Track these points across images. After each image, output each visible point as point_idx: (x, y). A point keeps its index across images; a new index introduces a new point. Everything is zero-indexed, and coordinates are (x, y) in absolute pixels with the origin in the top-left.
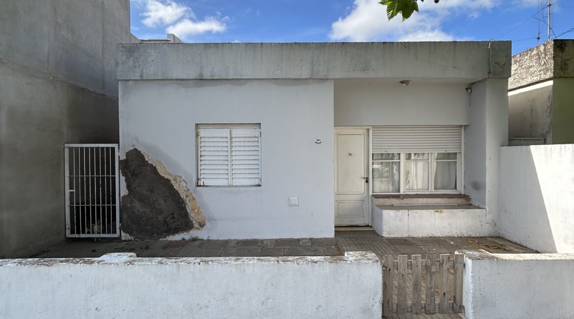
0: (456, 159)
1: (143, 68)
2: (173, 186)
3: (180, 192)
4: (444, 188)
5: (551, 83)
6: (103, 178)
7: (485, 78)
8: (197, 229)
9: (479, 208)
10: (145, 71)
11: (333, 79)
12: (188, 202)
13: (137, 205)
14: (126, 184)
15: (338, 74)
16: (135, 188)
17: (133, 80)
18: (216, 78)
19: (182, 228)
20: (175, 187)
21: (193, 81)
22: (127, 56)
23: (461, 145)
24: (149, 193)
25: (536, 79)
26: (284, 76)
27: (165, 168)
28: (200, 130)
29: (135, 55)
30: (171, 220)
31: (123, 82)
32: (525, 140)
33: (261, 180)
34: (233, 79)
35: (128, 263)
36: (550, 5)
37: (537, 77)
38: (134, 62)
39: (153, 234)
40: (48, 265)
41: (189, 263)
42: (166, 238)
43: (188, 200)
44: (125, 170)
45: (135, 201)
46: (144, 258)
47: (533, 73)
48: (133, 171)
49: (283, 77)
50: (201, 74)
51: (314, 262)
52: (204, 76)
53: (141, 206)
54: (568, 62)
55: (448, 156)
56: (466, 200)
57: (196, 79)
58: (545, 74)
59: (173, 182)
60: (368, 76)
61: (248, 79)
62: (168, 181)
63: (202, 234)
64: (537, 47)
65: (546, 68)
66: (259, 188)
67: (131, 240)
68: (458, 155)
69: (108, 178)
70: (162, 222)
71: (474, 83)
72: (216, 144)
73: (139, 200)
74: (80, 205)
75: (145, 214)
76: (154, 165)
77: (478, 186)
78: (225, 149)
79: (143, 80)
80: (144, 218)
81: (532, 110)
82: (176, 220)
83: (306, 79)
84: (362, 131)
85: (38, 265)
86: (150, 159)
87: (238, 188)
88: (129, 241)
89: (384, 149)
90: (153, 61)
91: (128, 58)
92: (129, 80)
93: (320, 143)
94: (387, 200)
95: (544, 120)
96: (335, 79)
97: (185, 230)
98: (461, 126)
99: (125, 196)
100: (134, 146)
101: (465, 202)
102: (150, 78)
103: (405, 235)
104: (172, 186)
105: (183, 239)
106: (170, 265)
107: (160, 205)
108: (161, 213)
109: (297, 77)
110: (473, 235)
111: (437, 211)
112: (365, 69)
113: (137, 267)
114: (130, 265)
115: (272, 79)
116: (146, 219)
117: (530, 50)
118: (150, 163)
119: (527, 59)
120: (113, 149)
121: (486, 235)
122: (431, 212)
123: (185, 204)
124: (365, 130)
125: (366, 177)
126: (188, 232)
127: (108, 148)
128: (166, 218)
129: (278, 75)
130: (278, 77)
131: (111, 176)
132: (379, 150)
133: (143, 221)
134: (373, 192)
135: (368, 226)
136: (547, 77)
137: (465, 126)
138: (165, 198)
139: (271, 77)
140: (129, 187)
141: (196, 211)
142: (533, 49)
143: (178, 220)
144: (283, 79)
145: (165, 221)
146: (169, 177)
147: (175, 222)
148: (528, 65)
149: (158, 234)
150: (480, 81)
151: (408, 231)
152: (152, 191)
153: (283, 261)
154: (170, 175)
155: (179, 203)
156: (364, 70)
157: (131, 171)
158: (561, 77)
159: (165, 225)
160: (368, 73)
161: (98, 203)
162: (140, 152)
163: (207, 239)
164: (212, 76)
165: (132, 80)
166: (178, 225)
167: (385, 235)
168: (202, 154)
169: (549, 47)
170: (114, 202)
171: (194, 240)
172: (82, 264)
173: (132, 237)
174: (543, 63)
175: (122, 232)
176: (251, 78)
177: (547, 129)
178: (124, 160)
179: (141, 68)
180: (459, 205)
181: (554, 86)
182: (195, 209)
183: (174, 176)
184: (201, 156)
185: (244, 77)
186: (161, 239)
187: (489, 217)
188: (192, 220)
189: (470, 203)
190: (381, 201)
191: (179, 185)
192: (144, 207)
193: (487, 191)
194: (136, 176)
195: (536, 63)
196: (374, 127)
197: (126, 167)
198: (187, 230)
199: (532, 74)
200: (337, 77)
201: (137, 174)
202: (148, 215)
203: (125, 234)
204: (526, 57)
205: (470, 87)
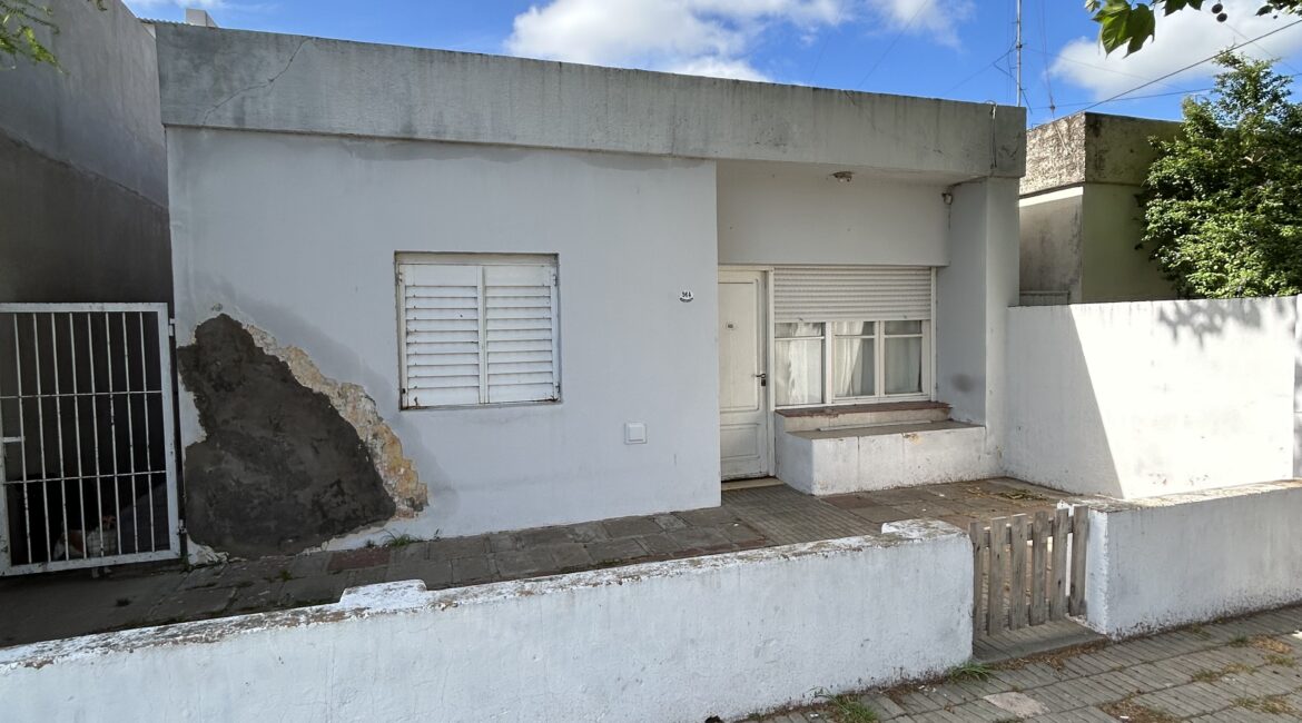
0: (921, 332)
1: (243, 98)
2: (337, 412)
3: (357, 427)
4: (898, 391)
5: (1079, 191)
6: (120, 401)
7: (984, 174)
8: (406, 515)
9: (969, 425)
10: (248, 103)
11: (713, 159)
12: (378, 450)
13: (234, 467)
14: (197, 412)
15: (727, 150)
16: (226, 422)
17: (214, 128)
18: (448, 138)
19: (366, 518)
20: (342, 414)
21: (388, 143)
22: (191, 60)
23: (930, 305)
24: (269, 434)
25: (1052, 182)
26: (611, 146)
27: (312, 365)
28: (402, 268)
29: (218, 60)
30: (334, 500)
31: (180, 130)
32: (1041, 295)
33: (559, 387)
34: (490, 145)
35: (443, 605)
36: (1021, 46)
37: (1054, 180)
38: (216, 80)
39: (283, 539)
40: (207, 641)
41: (595, 585)
42: (320, 546)
43: (379, 447)
44: (196, 374)
45: (229, 456)
46: (469, 588)
47: (1047, 172)
48: (219, 377)
49: (612, 149)
50: (409, 127)
51: (854, 550)
52: (415, 133)
53: (246, 468)
54: (1105, 156)
55: (905, 326)
56: (945, 412)
57: (395, 139)
58: (1070, 174)
59: (336, 402)
60: (785, 158)
61: (527, 147)
62: (323, 399)
63: (419, 528)
64: (1054, 124)
65: (1072, 163)
66: (557, 407)
67: (220, 563)
68: (924, 325)
69: (137, 401)
70: (309, 507)
71: (959, 184)
72: (450, 303)
73: (241, 455)
74: (45, 479)
75: (259, 489)
76: (281, 360)
77: (968, 384)
78: (471, 315)
79: (243, 130)
80: (256, 501)
81: (1043, 240)
82: (347, 498)
83: (660, 156)
84: (754, 276)
85: (175, 643)
86: (268, 341)
87: (508, 409)
88: (213, 564)
89: (797, 313)
90: (272, 81)
91: (197, 68)
92: (199, 128)
93: (689, 301)
94: (807, 419)
95: (1067, 259)
96: (717, 160)
97: (374, 521)
98: (930, 268)
99: (195, 444)
100: (220, 308)
101: (941, 415)
102: (266, 127)
103: (853, 488)
104: (334, 412)
105: (370, 545)
106: (551, 594)
107: (301, 463)
108: (305, 482)
109: (639, 150)
110: (966, 478)
111: (908, 436)
112: (779, 143)
113: (467, 611)
114: (450, 609)
115: (583, 150)
116: (260, 504)
117: (1041, 128)
118: (271, 353)
119: (1034, 145)
120: (151, 318)
121: (985, 475)
122: (896, 439)
123: (371, 456)
124: (759, 274)
125: (761, 373)
126: (381, 526)
127: (132, 316)
128: (319, 496)
129: (598, 140)
130: (598, 148)
131: (145, 391)
132: (787, 316)
133: (253, 509)
134: (776, 406)
135: (767, 477)
136: (1074, 180)
137: (938, 268)
138: (316, 444)
139: (583, 146)
140: (206, 420)
141: (402, 470)
142: (1047, 127)
143: (353, 496)
144: (608, 152)
145: (317, 504)
146: (326, 390)
147: (343, 502)
148: (1037, 155)
149: (297, 538)
150: (973, 181)
151: (858, 479)
152: (277, 428)
153: (795, 555)
154: (328, 384)
155: (355, 455)
156: (777, 145)
157: (214, 376)
158: (1096, 182)
159: (318, 513)
160: (785, 152)
161: (106, 468)
162: (237, 325)
163: (432, 538)
164: (437, 133)
165: (207, 128)
166: (354, 511)
167: (818, 491)
168: (411, 328)
169: (1077, 126)
170: (159, 462)
171: (401, 543)
172: (313, 625)
173: (219, 554)
174: (1066, 153)
175: (190, 543)
176: (536, 143)
177: (1071, 275)
178: (189, 348)
179: (237, 98)
180: (933, 422)
181: (1084, 195)
182: (400, 465)
183: (340, 386)
184: (407, 333)
185: (518, 142)
186: (307, 551)
187: (991, 440)
188: (390, 494)
189: (949, 416)
190: (797, 423)
191: (354, 407)
192: (256, 470)
193: (988, 392)
194: (229, 388)
195: (1052, 152)
196: (778, 267)
197: (197, 366)
198: (379, 520)
199: (1044, 173)
200: (723, 155)
201: (230, 385)
202: (266, 490)
203: (198, 547)
204: (1034, 141)
205: (951, 192)
